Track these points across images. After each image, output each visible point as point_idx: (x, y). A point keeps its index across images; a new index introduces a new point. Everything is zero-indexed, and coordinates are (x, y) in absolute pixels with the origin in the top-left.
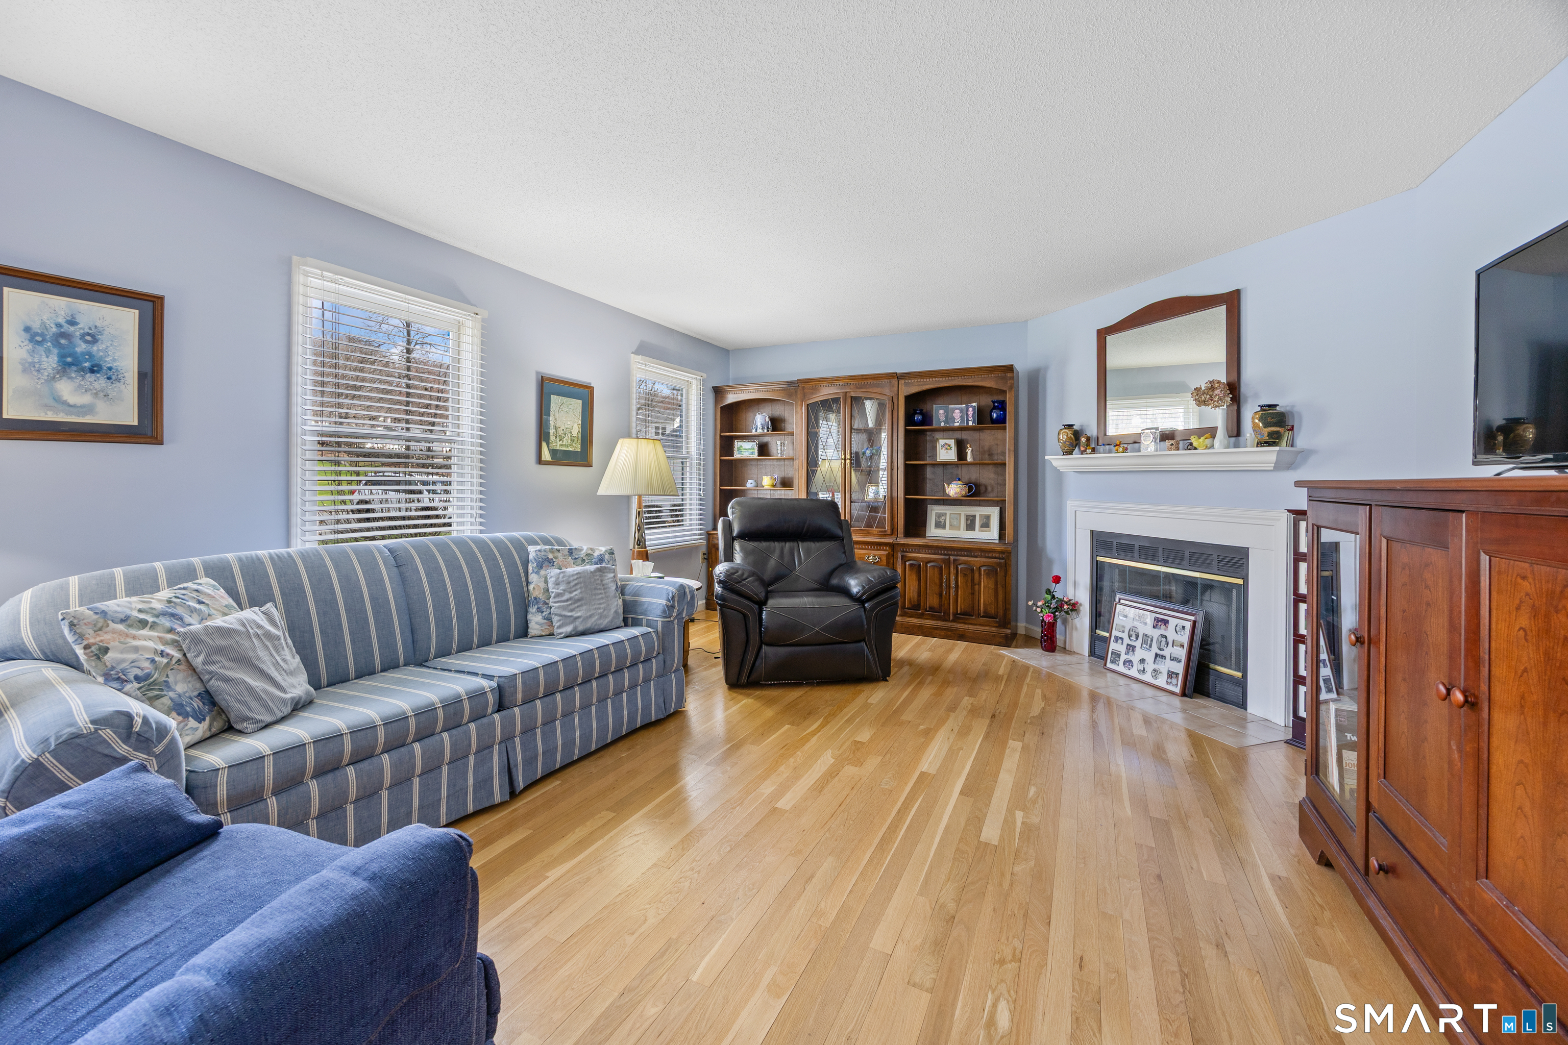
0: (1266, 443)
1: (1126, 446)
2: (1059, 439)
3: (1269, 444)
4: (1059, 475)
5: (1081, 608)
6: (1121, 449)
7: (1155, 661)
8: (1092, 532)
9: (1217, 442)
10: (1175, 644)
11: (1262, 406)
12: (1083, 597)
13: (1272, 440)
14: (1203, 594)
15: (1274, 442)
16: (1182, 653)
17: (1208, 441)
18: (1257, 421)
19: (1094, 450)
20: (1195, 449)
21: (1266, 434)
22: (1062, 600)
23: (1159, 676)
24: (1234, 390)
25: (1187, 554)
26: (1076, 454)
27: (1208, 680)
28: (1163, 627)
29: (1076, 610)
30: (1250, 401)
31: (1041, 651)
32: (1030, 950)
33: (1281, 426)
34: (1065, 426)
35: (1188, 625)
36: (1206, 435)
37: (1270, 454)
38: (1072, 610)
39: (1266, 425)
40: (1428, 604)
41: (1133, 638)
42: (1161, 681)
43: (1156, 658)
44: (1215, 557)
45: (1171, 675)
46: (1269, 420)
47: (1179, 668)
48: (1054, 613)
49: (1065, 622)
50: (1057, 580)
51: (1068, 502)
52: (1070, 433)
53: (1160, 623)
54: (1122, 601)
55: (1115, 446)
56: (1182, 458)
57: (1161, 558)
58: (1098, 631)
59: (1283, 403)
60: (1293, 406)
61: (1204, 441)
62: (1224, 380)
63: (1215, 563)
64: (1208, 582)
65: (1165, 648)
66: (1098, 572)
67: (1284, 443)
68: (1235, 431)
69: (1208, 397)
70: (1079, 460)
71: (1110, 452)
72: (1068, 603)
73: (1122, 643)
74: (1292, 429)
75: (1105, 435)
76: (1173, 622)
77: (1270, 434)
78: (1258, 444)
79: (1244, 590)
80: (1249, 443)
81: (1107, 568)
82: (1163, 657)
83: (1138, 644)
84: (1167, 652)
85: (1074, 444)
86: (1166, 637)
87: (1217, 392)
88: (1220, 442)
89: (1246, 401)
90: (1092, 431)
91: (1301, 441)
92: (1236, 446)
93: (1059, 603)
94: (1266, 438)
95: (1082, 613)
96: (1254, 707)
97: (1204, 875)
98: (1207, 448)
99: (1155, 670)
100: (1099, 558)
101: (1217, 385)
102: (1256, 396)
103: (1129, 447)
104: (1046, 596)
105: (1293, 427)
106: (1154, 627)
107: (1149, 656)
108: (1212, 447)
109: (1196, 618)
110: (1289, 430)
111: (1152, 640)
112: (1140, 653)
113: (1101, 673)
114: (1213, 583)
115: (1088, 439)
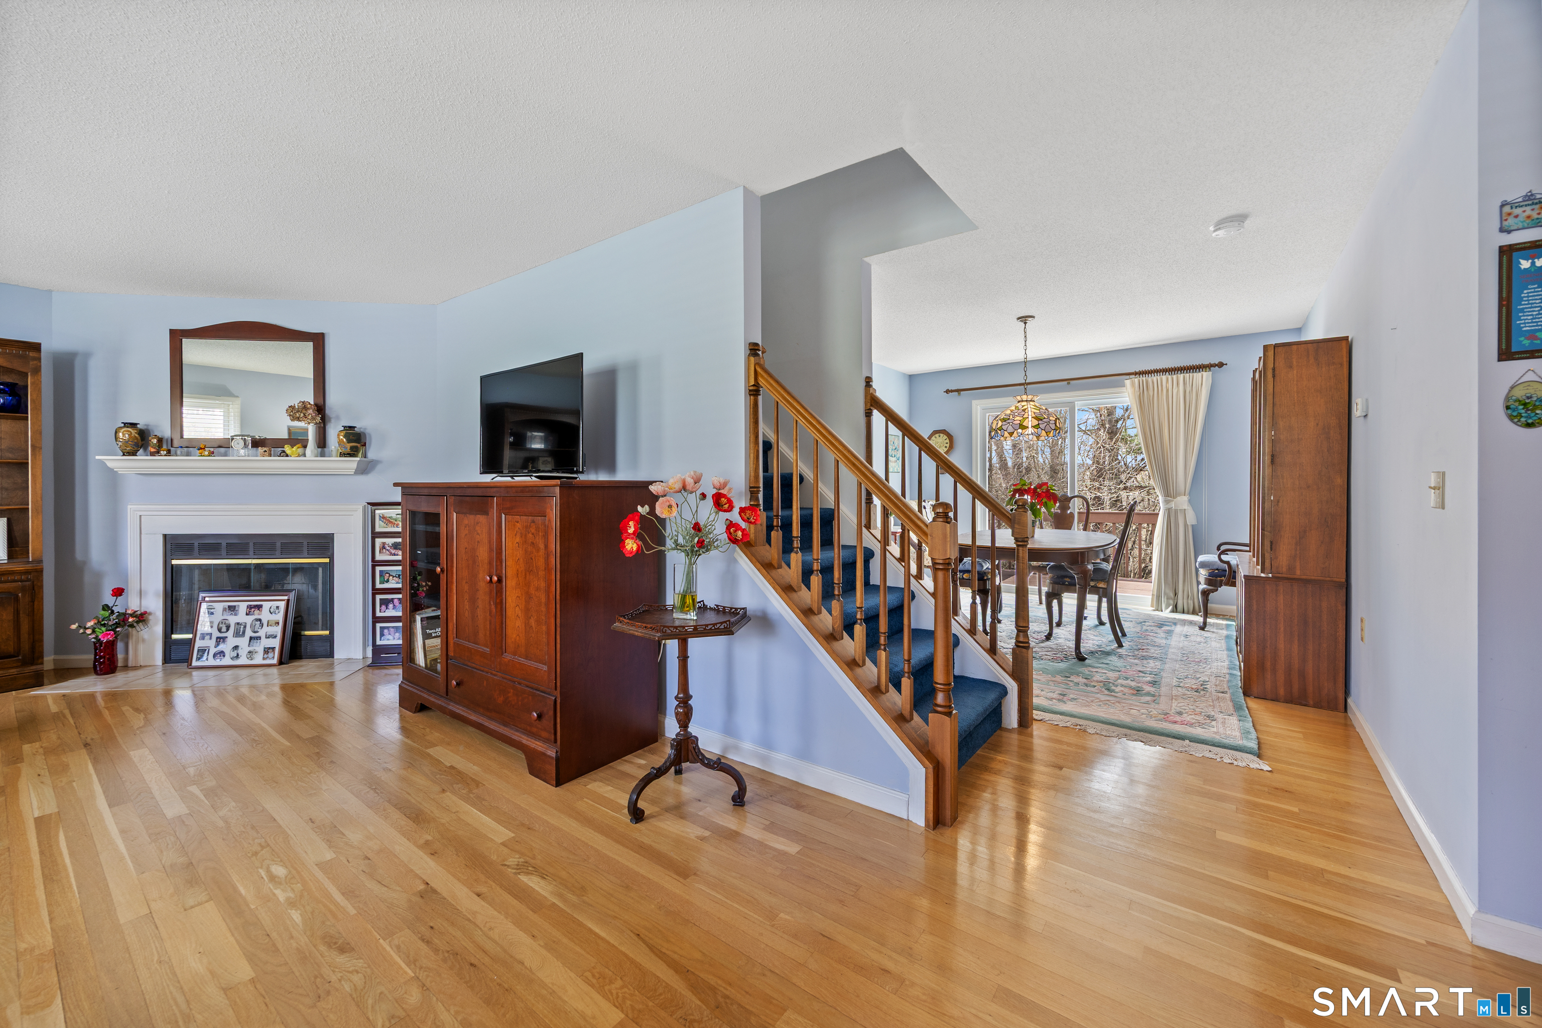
0: (348, 454)
1: (212, 450)
2: (116, 438)
3: (350, 455)
4: (113, 477)
5: (151, 617)
6: (206, 453)
7: (249, 644)
8: (165, 536)
9: (309, 451)
10: (269, 624)
11: (345, 427)
12: (155, 605)
13: (353, 453)
14: (293, 575)
15: (354, 454)
16: (278, 630)
17: (300, 450)
18: (342, 437)
19: (169, 453)
20: (287, 456)
21: (349, 448)
22: (125, 614)
23: (255, 656)
24: (320, 409)
25: (278, 545)
26: (141, 456)
27: (300, 646)
28: (257, 612)
29: (144, 621)
30: (333, 421)
31: (95, 676)
32: (272, 837)
33: (359, 443)
34: (125, 424)
35: (282, 605)
36: (298, 446)
37: (352, 463)
38: (138, 622)
39: (349, 441)
40: (478, 542)
41: (224, 629)
42: (258, 660)
43: (250, 641)
44: (305, 543)
45: (267, 651)
46: (351, 437)
47: (276, 643)
48: (113, 630)
49: (127, 636)
50: (118, 592)
51: (129, 507)
52: (133, 432)
53: (253, 609)
54: (207, 599)
55: (199, 449)
56: (274, 463)
57: (251, 552)
58: (174, 636)
59: (360, 425)
60: (365, 429)
61: (296, 450)
62: (312, 403)
63: (305, 549)
64: (298, 566)
65: (259, 630)
66: (173, 576)
67: (360, 454)
68: (322, 443)
69: (302, 415)
70: (143, 461)
71: (188, 454)
72: (133, 615)
73: (211, 638)
74: (365, 445)
75: (182, 437)
76: (266, 606)
77: (352, 448)
78: (340, 454)
79: (329, 568)
80: (334, 453)
81: (184, 571)
82: (259, 638)
83: (230, 634)
84: (262, 633)
85: (140, 444)
86: (260, 620)
87: (310, 411)
88: (312, 452)
89: (330, 421)
90: (165, 430)
91: (371, 455)
92: (322, 455)
93: (122, 618)
94: (348, 450)
95: (151, 623)
96: (340, 653)
97: (358, 747)
98: (299, 456)
99: (250, 652)
100: (174, 562)
101: (309, 406)
102: (338, 418)
103: (216, 450)
104: (103, 612)
105: (365, 444)
106: (247, 614)
107: (243, 642)
108: (304, 455)
109: (289, 597)
110: (362, 446)
111: (245, 627)
112: (232, 641)
113: (186, 673)
114: (303, 566)
115: (160, 440)
